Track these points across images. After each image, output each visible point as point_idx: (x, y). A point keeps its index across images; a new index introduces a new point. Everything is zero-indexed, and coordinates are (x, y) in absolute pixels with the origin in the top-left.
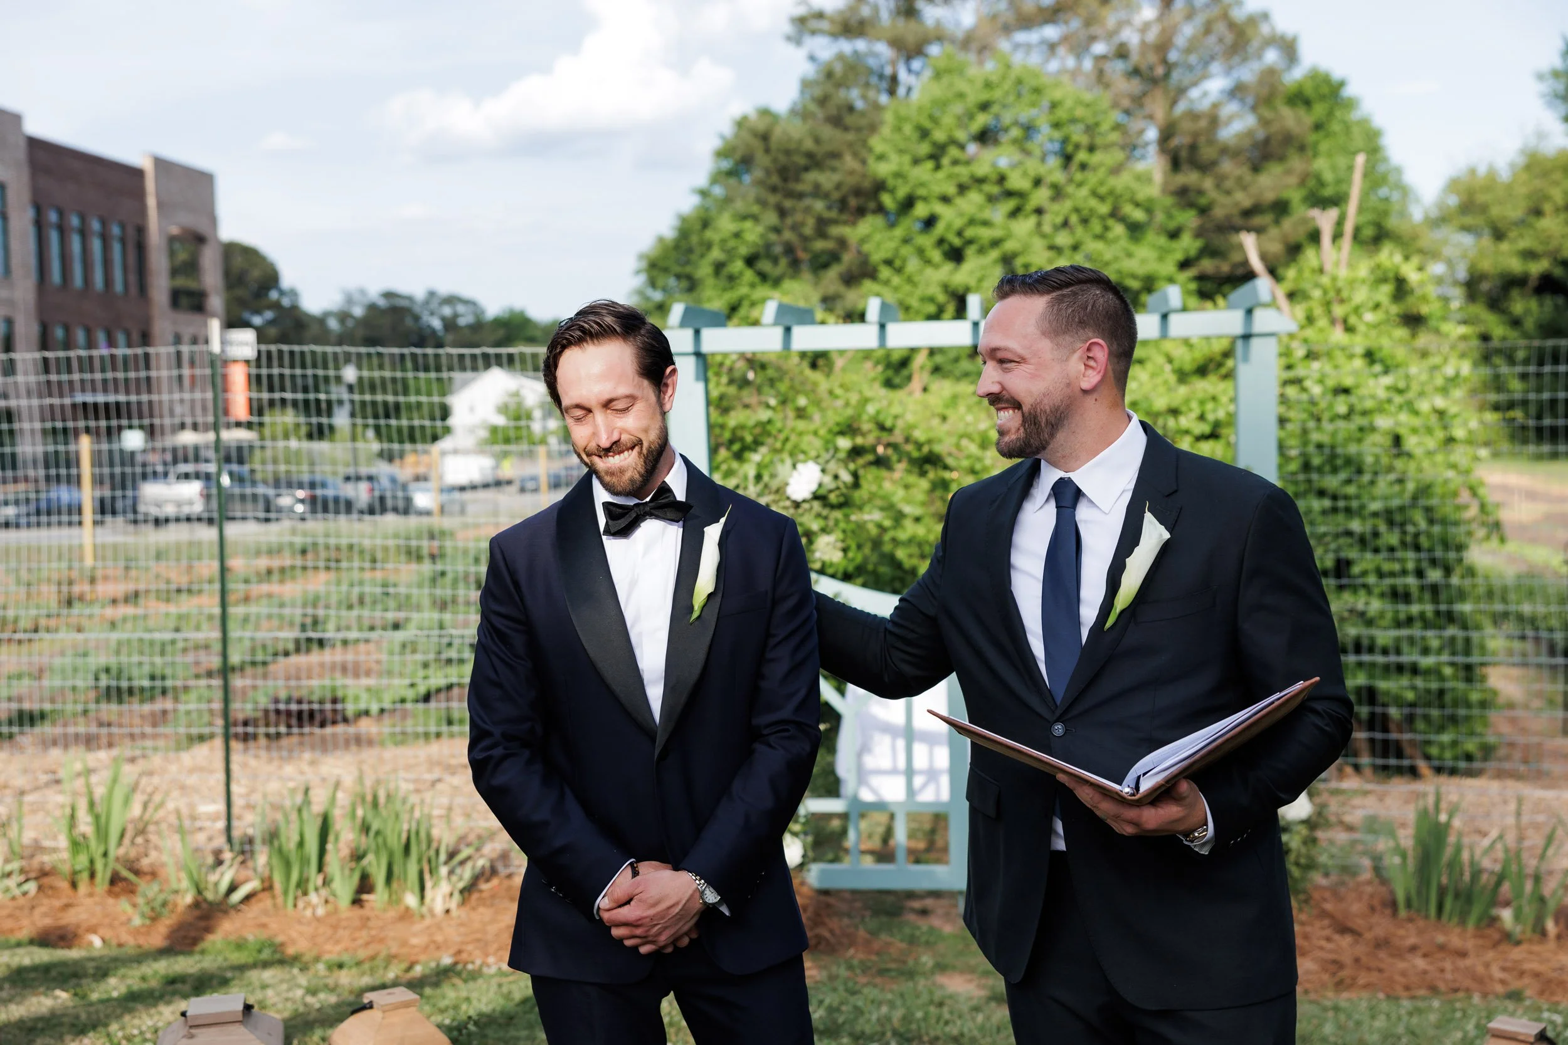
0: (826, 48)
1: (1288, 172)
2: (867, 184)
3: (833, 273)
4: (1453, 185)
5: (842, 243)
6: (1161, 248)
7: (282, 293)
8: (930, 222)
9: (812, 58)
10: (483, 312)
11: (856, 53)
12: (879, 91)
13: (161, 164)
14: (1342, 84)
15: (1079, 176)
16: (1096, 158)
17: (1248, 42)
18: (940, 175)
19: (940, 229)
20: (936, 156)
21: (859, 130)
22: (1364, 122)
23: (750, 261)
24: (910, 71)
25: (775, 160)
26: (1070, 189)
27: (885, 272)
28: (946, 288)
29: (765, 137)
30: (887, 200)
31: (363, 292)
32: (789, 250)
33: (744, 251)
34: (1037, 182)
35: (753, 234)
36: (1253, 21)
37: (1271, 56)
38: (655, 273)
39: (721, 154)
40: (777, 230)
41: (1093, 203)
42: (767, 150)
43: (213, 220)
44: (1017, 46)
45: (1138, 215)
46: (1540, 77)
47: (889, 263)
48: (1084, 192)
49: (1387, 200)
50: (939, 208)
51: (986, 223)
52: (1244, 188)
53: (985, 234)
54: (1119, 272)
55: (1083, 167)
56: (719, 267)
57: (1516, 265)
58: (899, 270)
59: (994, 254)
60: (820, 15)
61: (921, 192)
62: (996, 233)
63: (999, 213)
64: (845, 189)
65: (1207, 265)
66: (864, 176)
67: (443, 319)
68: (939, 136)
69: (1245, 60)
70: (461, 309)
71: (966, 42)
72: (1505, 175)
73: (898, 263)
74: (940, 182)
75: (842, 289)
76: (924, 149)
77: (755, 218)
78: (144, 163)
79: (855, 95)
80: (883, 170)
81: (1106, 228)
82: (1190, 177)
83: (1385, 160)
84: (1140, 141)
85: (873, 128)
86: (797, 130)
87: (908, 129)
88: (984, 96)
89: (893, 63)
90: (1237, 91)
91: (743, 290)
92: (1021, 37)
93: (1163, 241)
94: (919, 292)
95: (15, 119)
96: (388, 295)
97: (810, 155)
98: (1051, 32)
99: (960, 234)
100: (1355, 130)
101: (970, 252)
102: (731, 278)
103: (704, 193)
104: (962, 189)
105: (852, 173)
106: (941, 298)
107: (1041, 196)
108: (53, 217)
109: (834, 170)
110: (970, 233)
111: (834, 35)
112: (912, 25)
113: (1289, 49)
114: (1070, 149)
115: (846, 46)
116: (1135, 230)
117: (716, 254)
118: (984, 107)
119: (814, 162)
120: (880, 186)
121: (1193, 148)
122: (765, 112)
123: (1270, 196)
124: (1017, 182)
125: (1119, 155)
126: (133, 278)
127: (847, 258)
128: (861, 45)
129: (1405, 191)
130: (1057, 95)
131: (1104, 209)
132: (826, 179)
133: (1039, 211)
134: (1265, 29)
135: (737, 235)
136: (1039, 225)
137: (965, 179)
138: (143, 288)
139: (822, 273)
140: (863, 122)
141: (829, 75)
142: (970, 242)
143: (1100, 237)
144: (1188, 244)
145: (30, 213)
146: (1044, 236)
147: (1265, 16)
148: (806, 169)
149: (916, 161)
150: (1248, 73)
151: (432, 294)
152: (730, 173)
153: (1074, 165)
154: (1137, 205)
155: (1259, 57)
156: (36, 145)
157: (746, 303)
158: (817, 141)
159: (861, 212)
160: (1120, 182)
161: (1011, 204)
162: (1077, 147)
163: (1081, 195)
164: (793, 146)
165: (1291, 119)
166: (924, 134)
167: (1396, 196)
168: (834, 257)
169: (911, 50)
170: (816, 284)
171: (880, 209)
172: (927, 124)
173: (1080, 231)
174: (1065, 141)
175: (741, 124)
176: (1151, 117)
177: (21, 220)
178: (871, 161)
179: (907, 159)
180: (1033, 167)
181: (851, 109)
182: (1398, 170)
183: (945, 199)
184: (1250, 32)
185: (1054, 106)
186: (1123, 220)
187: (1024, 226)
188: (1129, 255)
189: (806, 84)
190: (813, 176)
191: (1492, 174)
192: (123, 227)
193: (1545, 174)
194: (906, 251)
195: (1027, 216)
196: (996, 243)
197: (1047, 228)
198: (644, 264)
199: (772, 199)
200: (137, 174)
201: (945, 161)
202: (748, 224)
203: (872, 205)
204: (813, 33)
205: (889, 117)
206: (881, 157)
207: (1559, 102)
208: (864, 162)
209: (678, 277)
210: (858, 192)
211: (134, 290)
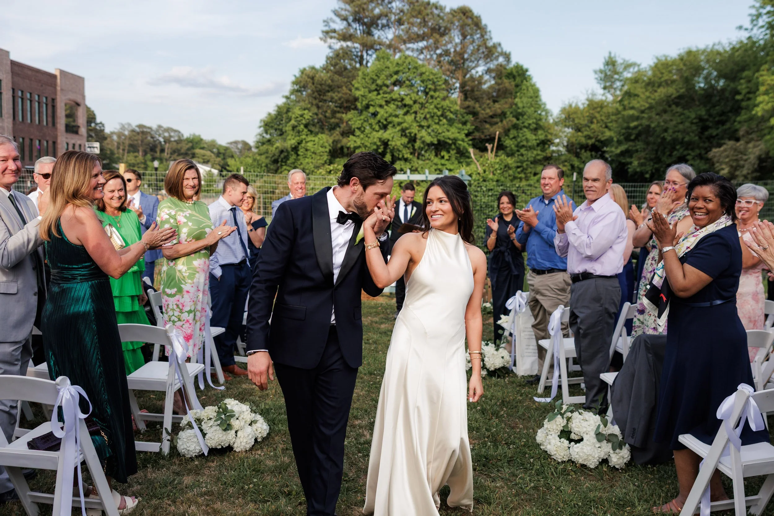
0: (338, 45)
1: (506, 103)
2: (351, 98)
3: (338, 131)
4: (563, 110)
5: (341, 119)
6: (459, 129)
7: (97, 124)
8: (375, 115)
9: (330, 47)
10: (182, 135)
11: (347, 46)
12: (356, 62)
13: (62, 72)
14: (527, 70)
15: (430, 101)
16: (437, 94)
17: (493, 54)
18: (379, 97)
19: (379, 117)
20: (378, 90)
21: (348, 77)
22: (533, 85)
23: (306, 126)
24: (367, 54)
25: (316, 87)
26: (427, 105)
27: (358, 133)
28: (380, 139)
29: (313, 78)
30: (359, 105)
31: (129, 125)
32: (320, 121)
33: (304, 122)
34: (415, 102)
35: (308, 115)
36: (495, 46)
37: (501, 60)
38: (267, 127)
39: (294, 83)
40: (317, 114)
41: (435, 110)
42: (313, 84)
43: (84, 97)
44: (408, 49)
45: (452, 116)
46: (595, 72)
47: (359, 129)
48: (432, 107)
49: (540, 114)
50: (378, 109)
51: (397, 116)
52: (490, 108)
53: (396, 120)
54: (444, 137)
55: (432, 97)
56: (294, 127)
57: (583, 140)
58: (363, 132)
59: (399, 128)
60: (334, 31)
61: (372, 103)
62: (400, 120)
63: (401, 112)
64: (342, 100)
65: (477, 135)
66: (350, 95)
67: (164, 138)
68: (379, 82)
69: (491, 60)
70: (172, 134)
71: (389, 46)
72: (581, 107)
73: (363, 129)
74: (379, 99)
75: (341, 138)
76: (373, 87)
77: (309, 110)
78: (57, 73)
79: (347, 63)
80: (358, 94)
81: (440, 120)
82: (470, 103)
83: (540, 100)
84: (453, 87)
85: (354, 77)
86: (324, 75)
87: (367, 79)
88: (396, 69)
89: (362, 52)
90: (489, 71)
91: (304, 137)
92: (410, 45)
93: (460, 126)
94: (370, 141)
95: (7, 53)
96: (140, 126)
97: (330, 86)
98: (422, 44)
99: (386, 120)
100: (530, 89)
101: (390, 126)
102: (299, 132)
103: (287, 98)
104: (387, 102)
105: (346, 94)
106: (379, 144)
107: (416, 107)
108: (20, 94)
109: (339, 92)
110: (390, 119)
111: (339, 40)
112: (370, 38)
113: (507, 57)
114: (427, 90)
115: (344, 44)
116: (451, 122)
117: (293, 122)
118: (397, 73)
119: (331, 88)
120: (356, 99)
121: (472, 91)
122: (313, 68)
123: (499, 111)
124: (408, 101)
125: (445, 93)
126: (50, 119)
127: (343, 126)
128: (349, 44)
129: (547, 112)
130: (423, 70)
131: (439, 113)
132: (335, 96)
133: (416, 113)
134: (499, 50)
135: (302, 116)
136: (415, 118)
137: (388, 99)
138: (54, 124)
139: (332, 132)
140: (350, 74)
141: (338, 55)
142: (390, 123)
143: (438, 123)
144: (469, 127)
145: (11, 93)
146: (417, 122)
147: (500, 45)
148: (328, 91)
149: (370, 92)
150: (492, 66)
151: (160, 127)
152: (298, 91)
153: (429, 96)
154: (451, 112)
155: (497, 60)
156: (14, 64)
157: (304, 142)
158: (332, 81)
159: (348, 109)
160: (446, 103)
161: (405, 110)
162: (430, 89)
163: (431, 107)
164: (323, 82)
165: (508, 83)
166: (374, 81)
167: (544, 113)
168: (337, 125)
169: (368, 47)
170: (330, 136)
171: (356, 108)
172: (375, 78)
173: (430, 121)
174: (426, 87)
175: (303, 72)
176: (458, 79)
177: (7, 96)
178: (353, 91)
179: (367, 90)
180: (414, 96)
181: (346, 69)
182: (545, 104)
183: (381, 106)
184: (494, 50)
185: (421, 74)
186: (446, 117)
187: (409, 118)
188: (448, 131)
189: (328, 58)
190: (330, 94)
191: (577, 108)
192: (46, 98)
193: (594, 108)
194: (365, 124)
195: (411, 114)
196: (399, 124)
197: (418, 119)
198: (262, 124)
199: (315, 102)
200: (54, 77)
201: (381, 92)
202: (306, 112)
203: (353, 107)
204: (331, 38)
205: (360, 73)
206: (357, 89)
207: (601, 82)
208: (351, 90)
209: (276, 130)
210: (347, 101)
211: (50, 124)
